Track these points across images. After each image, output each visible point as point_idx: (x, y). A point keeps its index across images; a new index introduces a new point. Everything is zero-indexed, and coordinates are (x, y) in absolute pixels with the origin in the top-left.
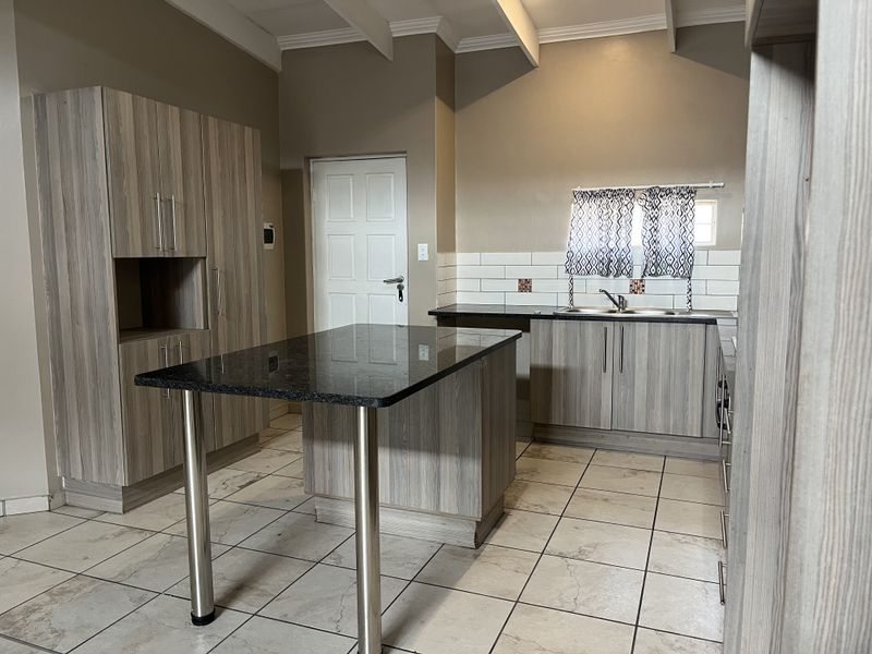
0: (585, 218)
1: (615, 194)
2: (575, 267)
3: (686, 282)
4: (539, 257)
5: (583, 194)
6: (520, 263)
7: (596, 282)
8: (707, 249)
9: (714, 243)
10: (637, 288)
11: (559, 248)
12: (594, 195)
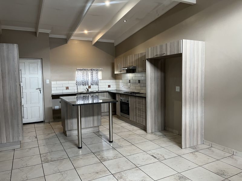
0: (79, 74)
1: (85, 70)
2: (77, 84)
3: (97, 86)
4: (70, 82)
5: (79, 70)
6: (66, 83)
7: (82, 87)
8: (101, 80)
9: (101, 79)
10: (90, 87)
11: (74, 80)
12: (81, 70)
